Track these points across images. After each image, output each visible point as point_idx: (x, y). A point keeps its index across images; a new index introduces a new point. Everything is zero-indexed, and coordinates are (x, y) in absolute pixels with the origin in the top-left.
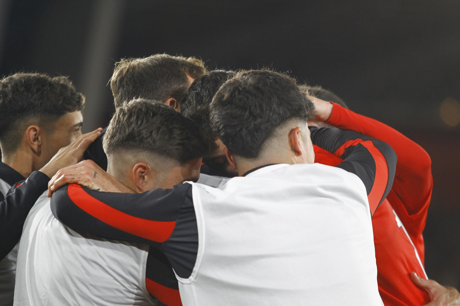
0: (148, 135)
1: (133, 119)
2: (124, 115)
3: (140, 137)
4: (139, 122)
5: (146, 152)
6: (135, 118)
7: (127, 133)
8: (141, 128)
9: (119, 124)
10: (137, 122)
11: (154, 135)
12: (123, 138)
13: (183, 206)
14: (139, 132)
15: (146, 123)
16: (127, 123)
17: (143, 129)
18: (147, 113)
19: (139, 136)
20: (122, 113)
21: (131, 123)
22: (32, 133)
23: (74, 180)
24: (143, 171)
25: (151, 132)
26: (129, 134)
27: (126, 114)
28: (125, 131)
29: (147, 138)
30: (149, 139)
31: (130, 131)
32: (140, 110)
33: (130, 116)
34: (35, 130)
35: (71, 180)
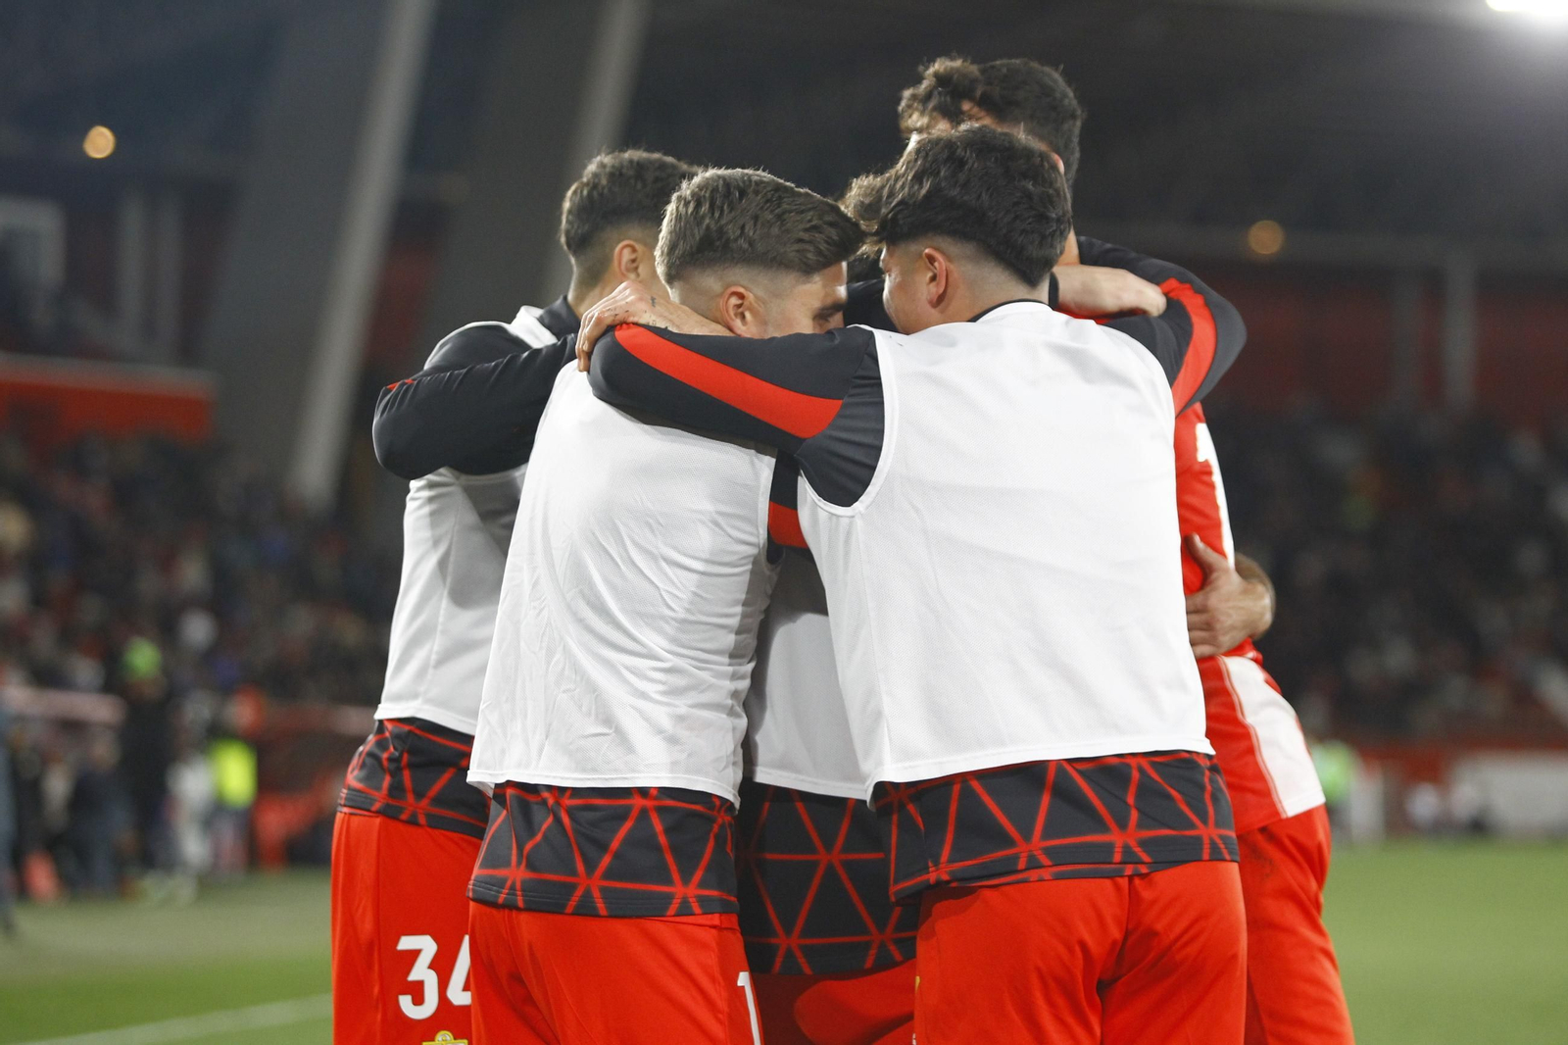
0: (739, 232)
1: (705, 208)
2: (687, 204)
3: (723, 240)
4: (717, 215)
5: (739, 265)
6: (707, 206)
7: (698, 238)
8: (723, 222)
9: (680, 222)
10: (713, 214)
11: (750, 231)
12: (691, 247)
13: (861, 373)
14: (721, 231)
15: (730, 212)
16: (695, 218)
17: (727, 224)
18: (728, 193)
19: (720, 239)
20: (683, 202)
21: (703, 217)
22: (627, 255)
23: (618, 317)
24: (740, 302)
25: (743, 228)
26: (701, 239)
27: (689, 202)
28: (693, 235)
29: (736, 240)
30: (741, 241)
31: (702, 232)
32: (715, 190)
33: (698, 205)
34: (634, 250)
35: (611, 318)
